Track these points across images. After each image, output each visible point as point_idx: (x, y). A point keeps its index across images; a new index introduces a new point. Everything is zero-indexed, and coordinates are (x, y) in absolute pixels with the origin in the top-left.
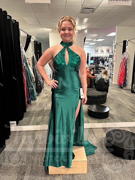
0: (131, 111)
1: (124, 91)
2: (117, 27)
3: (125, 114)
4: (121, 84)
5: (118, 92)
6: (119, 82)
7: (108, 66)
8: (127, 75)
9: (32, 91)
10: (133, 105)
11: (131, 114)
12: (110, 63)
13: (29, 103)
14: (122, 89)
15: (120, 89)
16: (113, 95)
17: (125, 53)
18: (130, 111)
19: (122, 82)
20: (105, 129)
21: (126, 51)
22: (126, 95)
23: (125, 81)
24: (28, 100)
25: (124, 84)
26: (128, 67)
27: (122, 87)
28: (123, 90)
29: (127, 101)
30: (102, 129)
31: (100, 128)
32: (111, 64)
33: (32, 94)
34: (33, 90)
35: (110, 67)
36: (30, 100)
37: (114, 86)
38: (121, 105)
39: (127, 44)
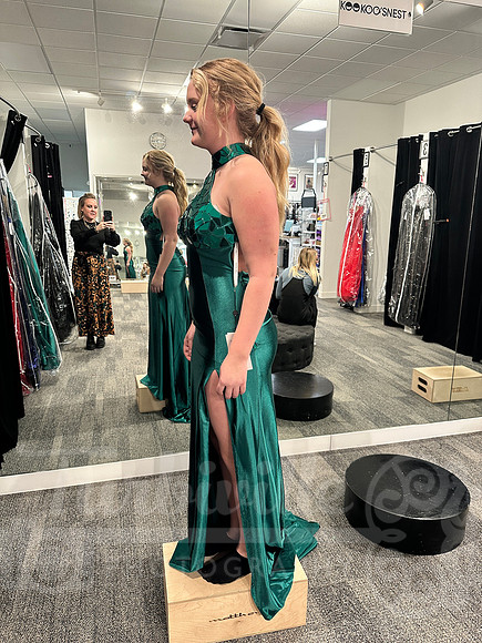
0: (399, 388)
1: (360, 322)
2: (329, 102)
3: (380, 397)
4: (351, 299)
5: (342, 323)
6: (344, 291)
7: (296, 235)
8: (369, 266)
9: (43, 332)
10: (397, 366)
11: (402, 399)
12: (305, 226)
13: (32, 379)
14: (353, 315)
15: (345, 314)
16: (327, 335)
17: (360, 193)
18: (394, 389)
19: (353, 291)
20: (329, 456)
21: (365, 185)
22: (371, 335)
23: (362, 285)
24: (28, 370)
25: (359, 296)
26: (370, 240)
27: (352, 308)
28: (358, 317)
29: (378, 355)
30: (320, 457)
31: (311, 455)
32: (308, 229)
33: (41, 343)
34: (46, 330)
35: (304, 240)
36: (36, 370)
37: (326, 304)
38: (363, 369)
39: (365, 161)
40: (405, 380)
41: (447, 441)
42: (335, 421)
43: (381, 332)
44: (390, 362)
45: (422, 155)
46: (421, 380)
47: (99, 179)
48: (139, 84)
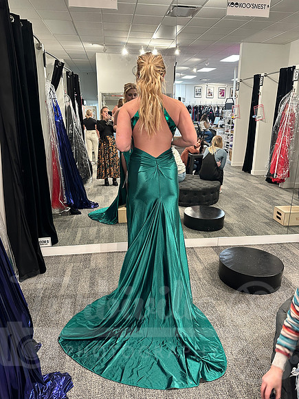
1: (252, 180)
3: (254, 222)
10: (269, 205)
12: (227, 121)
16: (231, 187)
18: (263, 218)
20: (216, 248)
22: (257, 188)
29: (259, 199)
30: (211, 249)
31: (207, 247)
32: (229, 123)
35: (226, 130)
38: (247, 207)
39: (261, 82)
40: (271, 213)
41: (285, 245)
42: (223, 232)
43: (264, 186)
44: (265, 203)
45: (294, 79)
46: (278, 213)
47: (103, 95)
48: (126, 39)
